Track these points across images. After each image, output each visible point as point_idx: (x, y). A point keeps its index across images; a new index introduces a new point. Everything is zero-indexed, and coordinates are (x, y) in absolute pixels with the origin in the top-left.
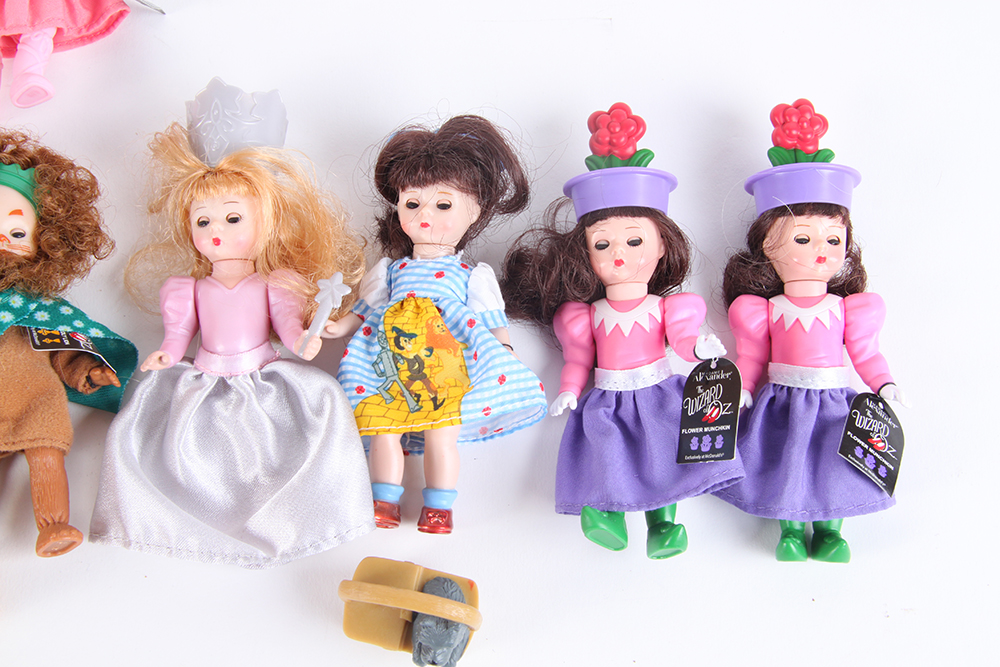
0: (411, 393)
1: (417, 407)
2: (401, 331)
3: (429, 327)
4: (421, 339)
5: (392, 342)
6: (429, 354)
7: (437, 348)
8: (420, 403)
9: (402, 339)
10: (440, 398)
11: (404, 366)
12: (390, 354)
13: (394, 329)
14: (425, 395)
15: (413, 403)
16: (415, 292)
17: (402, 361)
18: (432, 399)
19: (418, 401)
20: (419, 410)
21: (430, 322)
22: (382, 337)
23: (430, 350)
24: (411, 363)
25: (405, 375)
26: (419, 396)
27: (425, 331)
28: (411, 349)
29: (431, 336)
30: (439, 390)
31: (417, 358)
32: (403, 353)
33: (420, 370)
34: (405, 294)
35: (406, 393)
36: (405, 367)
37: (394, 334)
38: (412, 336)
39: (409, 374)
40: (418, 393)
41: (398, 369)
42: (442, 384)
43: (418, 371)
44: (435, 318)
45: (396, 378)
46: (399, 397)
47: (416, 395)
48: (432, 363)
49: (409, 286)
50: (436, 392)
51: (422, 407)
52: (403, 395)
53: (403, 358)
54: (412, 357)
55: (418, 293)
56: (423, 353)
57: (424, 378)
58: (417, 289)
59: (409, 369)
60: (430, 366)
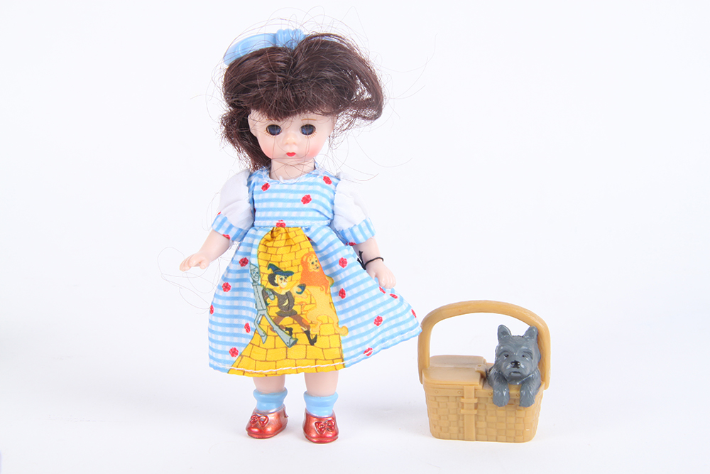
0: (281, 327)
1: (292, 341)
2: (278, 269)
3: (304, 264)
4: (297, 277)
5: (266, 278)
6: (300, 291)
7: (310, 285)
8: (293, 336)
9: (277, 277)
10: (313, 332)
11: (273, 302)
12: (260, 289)
13: (271, 266)
14: (297, 328)
15: (286, 337)
16: (285, 222)
17: (272, 297)
18: (305, 332)
19: (291, 334)
20: (295, 343)
21: (304, 260)
22: (254, 270)
23: (303, 287)
24: (281, 299)
25: (274, 311)
26: (290, 330)
27: (301, 268)
28: (284, 286)
29: (306, 273)
30: (311, 325)
31: (288, 295)
32: (276, 289)
33: (289, 307)
34: (274, 223)
35: (276, 328)
36: (275, 302)
37: (270, 271)
38: (289, 274)
39: (278, 310)
40: (288, 327)
41: (267, 304)
42: (314, 320)
43: (287, 307)
44: (308, 255)
45: (264, 312)
46: (270, 333)
47: (287, 329)
48: (303, 300)
49: (277, 214)
50: (309, 327)
51: (297, 340)
52: (272, 329)
53: (274, 293)
54: (283, 293)
55: (287, 223)
56: (295, 290)
57: (293, 314)
58: (286, 218)
59: (279, 305)
60: (301, 304)
